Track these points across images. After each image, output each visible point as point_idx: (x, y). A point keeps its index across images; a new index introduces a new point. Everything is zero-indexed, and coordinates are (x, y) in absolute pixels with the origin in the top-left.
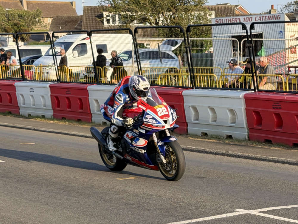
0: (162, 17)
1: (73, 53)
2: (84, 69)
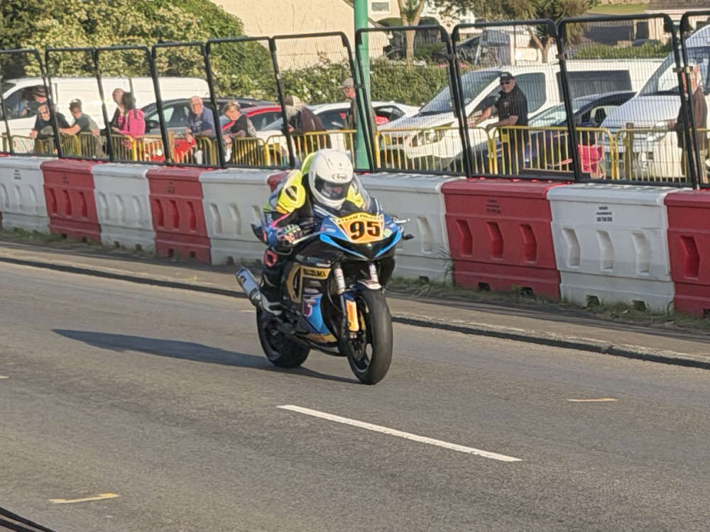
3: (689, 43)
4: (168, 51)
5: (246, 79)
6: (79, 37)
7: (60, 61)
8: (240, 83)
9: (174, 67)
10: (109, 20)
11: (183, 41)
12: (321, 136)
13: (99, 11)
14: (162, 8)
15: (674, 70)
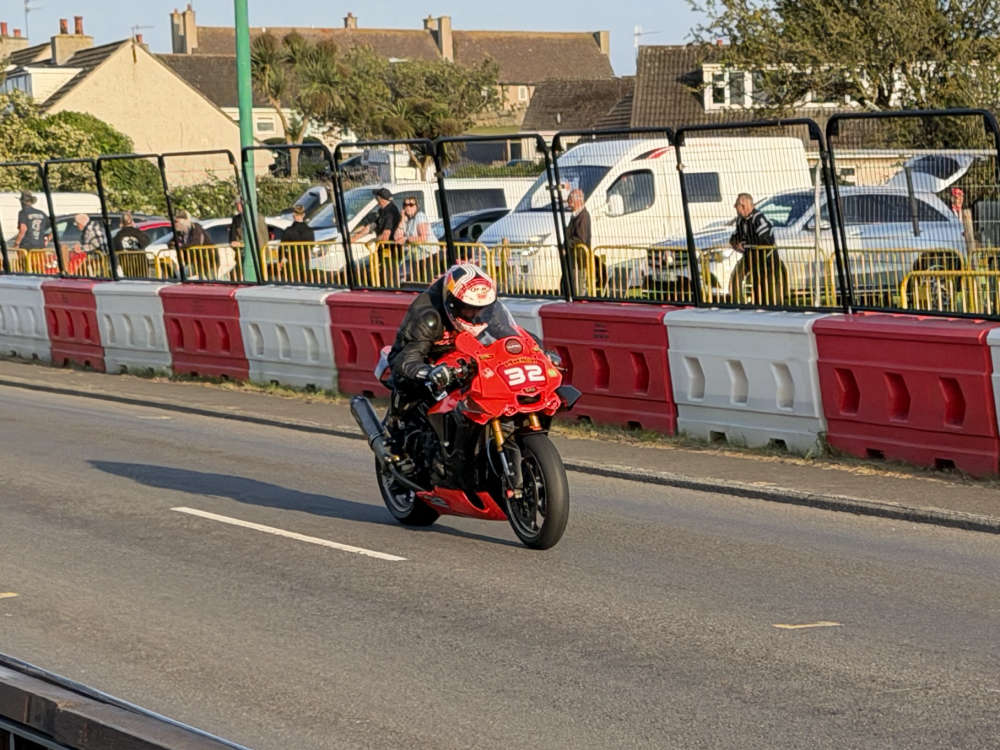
0: (900, 79)
1: (608, 201)
2: (644, 253)
3: (561, 162)
4: (61, 167)
5: (137, 194)
8: (131, 199)
9: (67, 182)
11: (75, 158)
12: (210, 251)
14: (53, 126)
15: (547, 188)
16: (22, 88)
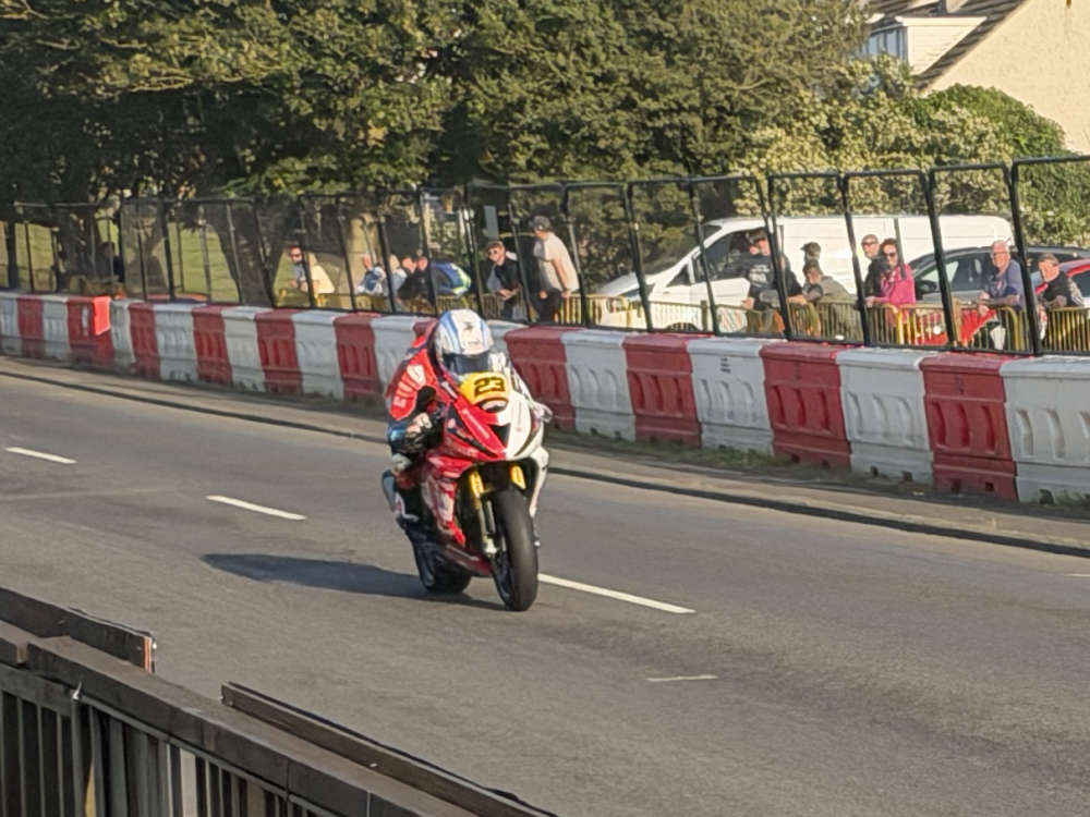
4: (951, 176)
5: (1069, 217)
6: (816, 155)
7: (788, 190)
8: (1059, 223)
9: (960, 199)
10: (862, 128)
11: (974, 161)
13: (847, 116)
14: (941, 110)
16: (892, 51)
